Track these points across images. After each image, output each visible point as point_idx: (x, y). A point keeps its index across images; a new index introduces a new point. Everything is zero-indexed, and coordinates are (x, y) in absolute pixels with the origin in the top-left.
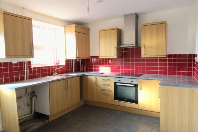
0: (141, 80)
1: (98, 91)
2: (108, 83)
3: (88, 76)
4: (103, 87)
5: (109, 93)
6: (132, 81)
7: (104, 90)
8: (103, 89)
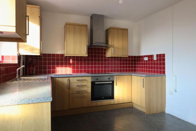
0: (117, 76)
1: (71, 95)
2: (85, 84)
3: (56, 78)
4: (78, 89)
5: (86, 94)
6: (109, 79)
7: (79, 92)
8: (77, 92)
